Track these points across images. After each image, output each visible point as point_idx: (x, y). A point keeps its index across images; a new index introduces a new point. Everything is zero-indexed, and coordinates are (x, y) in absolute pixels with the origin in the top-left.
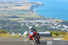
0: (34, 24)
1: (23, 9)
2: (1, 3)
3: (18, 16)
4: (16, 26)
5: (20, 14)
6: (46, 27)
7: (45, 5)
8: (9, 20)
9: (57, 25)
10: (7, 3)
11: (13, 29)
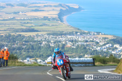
0: (64, 43)
1: (44, 17)
2: (7, 5)
3: (36, 28)
4: (33, 46)
5: (41, 26)
6: (85, 48)
7: (83, 9)
8: (20, 35)
9: (105, 45)
10: (18, 5)
11: (28, 52)
